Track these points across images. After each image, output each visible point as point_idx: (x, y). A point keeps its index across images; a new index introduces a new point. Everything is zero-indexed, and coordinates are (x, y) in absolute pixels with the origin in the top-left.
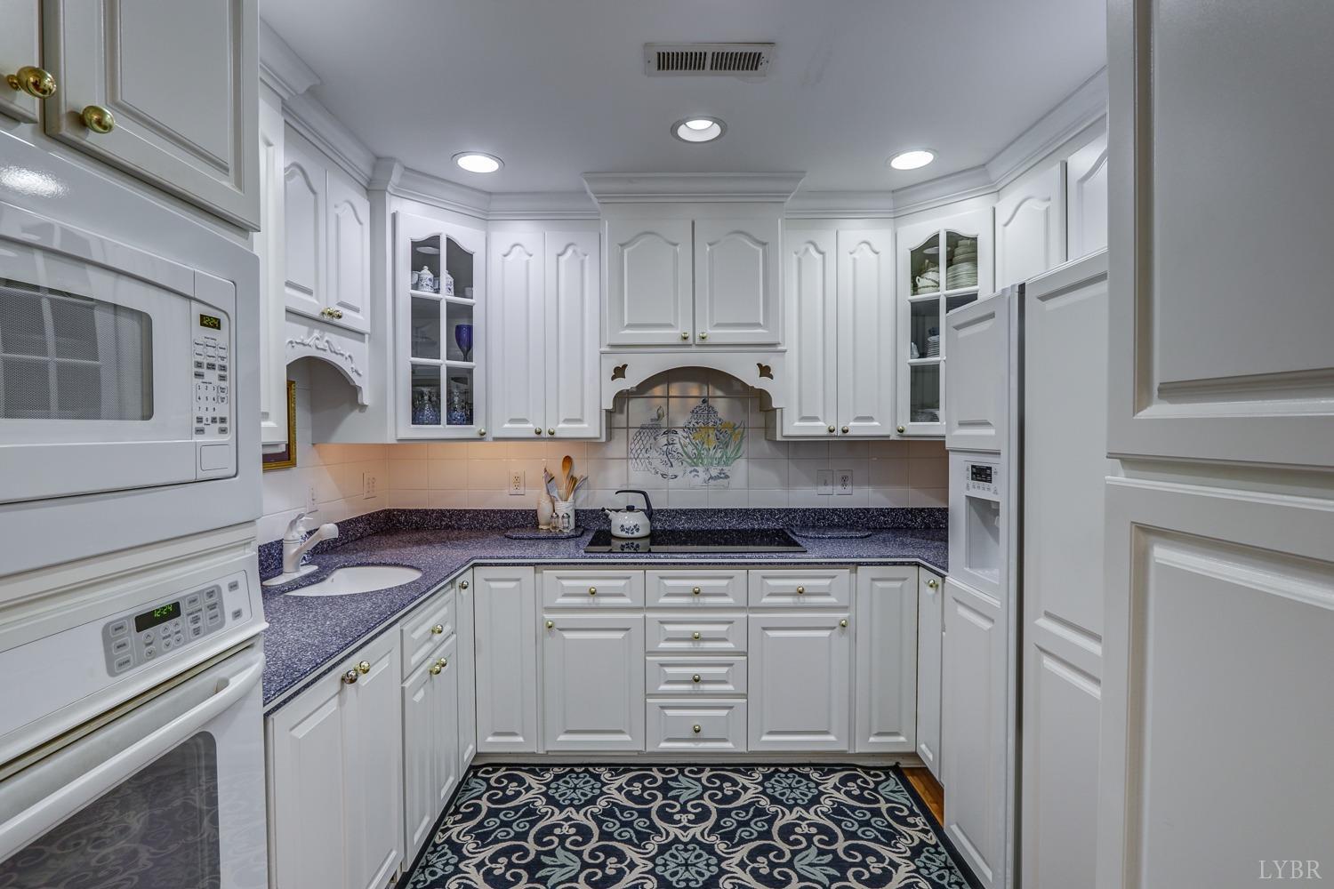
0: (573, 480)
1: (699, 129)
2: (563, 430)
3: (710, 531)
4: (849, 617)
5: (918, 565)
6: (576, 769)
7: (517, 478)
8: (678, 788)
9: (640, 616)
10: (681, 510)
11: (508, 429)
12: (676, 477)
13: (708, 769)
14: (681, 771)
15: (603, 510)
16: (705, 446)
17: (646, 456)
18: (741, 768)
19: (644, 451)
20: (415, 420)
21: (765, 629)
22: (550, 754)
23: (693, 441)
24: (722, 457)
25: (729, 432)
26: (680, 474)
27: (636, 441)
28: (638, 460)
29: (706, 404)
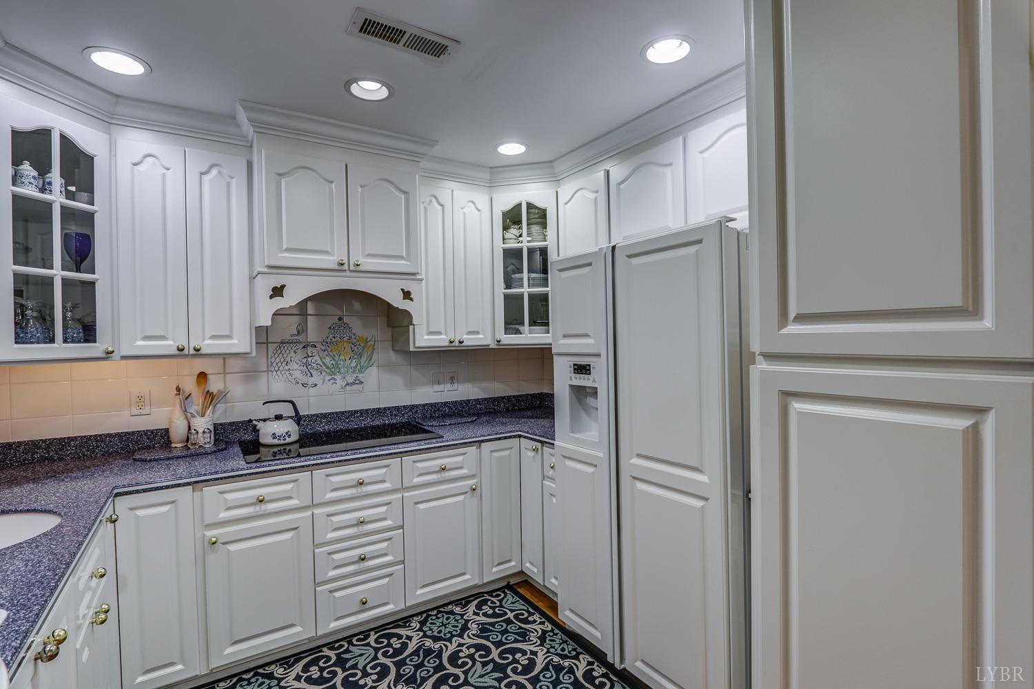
0: (209, 394)
1: (369, 89)
2: (209, 345)
3: (348, 430)
4: (477, 482)
5: (520, 436)
6: (244, 676)
7: (141, 397)
8: (353, 658)
9: (309, 513)
10: (321, 414)
11: (143, 346)
12: (316, 385)
13: (372, 633)
14: (350, 643)
15: (250, 421)
16: (342, 357)
17: (287, 368)
18: (400, 623)
19: (284, 364)
20: (19, 340)
21: (416, 503)
22: (213, 671)
23: (331, 353)
24: (356, 366)
25: (362, 345)
26: (319, 382)
27: (276, 355)
28: (279, 373)
29: (342, 321)
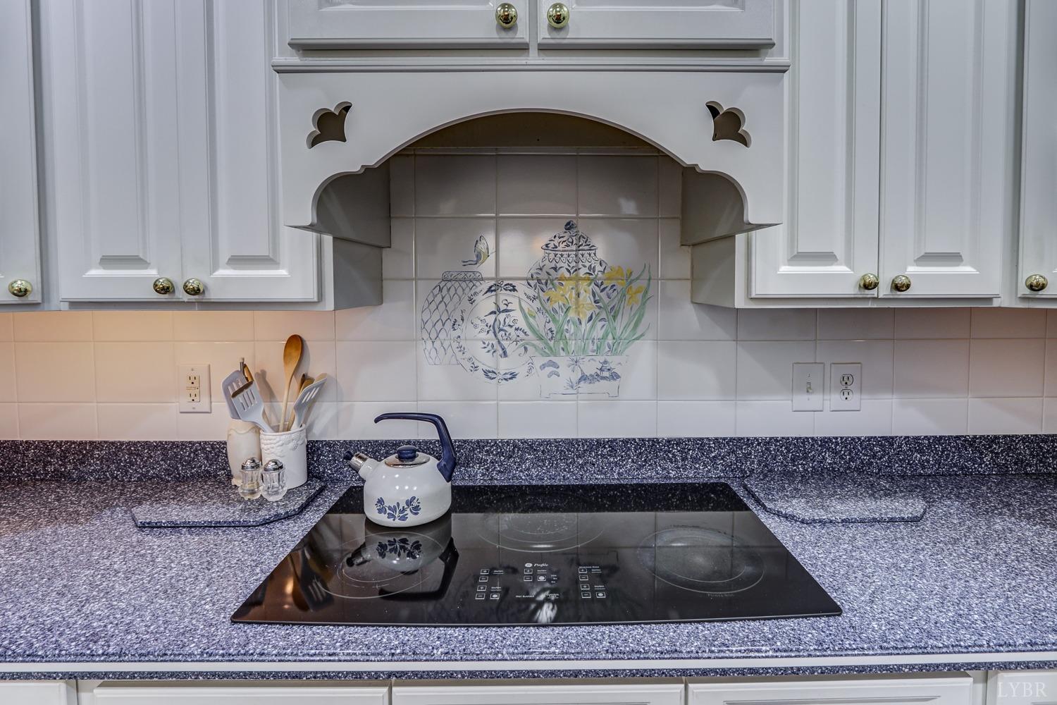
0: (305, 380)
2: (226, 281)
7: (193, 380)
10: (524, 442)
12: (513, 376)
16: (572, 315)
17: (455, 334)
19: (449, 324)
23: (548, 305)
24: (605, 337)
25: (619, 288)
26: (522, 371)
27: (433, 306)
28: (437, 344)
29: (573, 232)
